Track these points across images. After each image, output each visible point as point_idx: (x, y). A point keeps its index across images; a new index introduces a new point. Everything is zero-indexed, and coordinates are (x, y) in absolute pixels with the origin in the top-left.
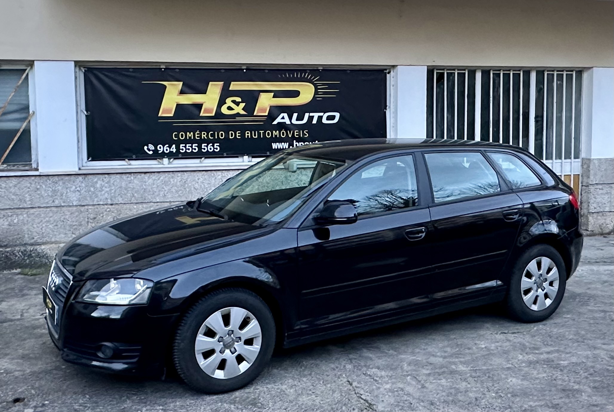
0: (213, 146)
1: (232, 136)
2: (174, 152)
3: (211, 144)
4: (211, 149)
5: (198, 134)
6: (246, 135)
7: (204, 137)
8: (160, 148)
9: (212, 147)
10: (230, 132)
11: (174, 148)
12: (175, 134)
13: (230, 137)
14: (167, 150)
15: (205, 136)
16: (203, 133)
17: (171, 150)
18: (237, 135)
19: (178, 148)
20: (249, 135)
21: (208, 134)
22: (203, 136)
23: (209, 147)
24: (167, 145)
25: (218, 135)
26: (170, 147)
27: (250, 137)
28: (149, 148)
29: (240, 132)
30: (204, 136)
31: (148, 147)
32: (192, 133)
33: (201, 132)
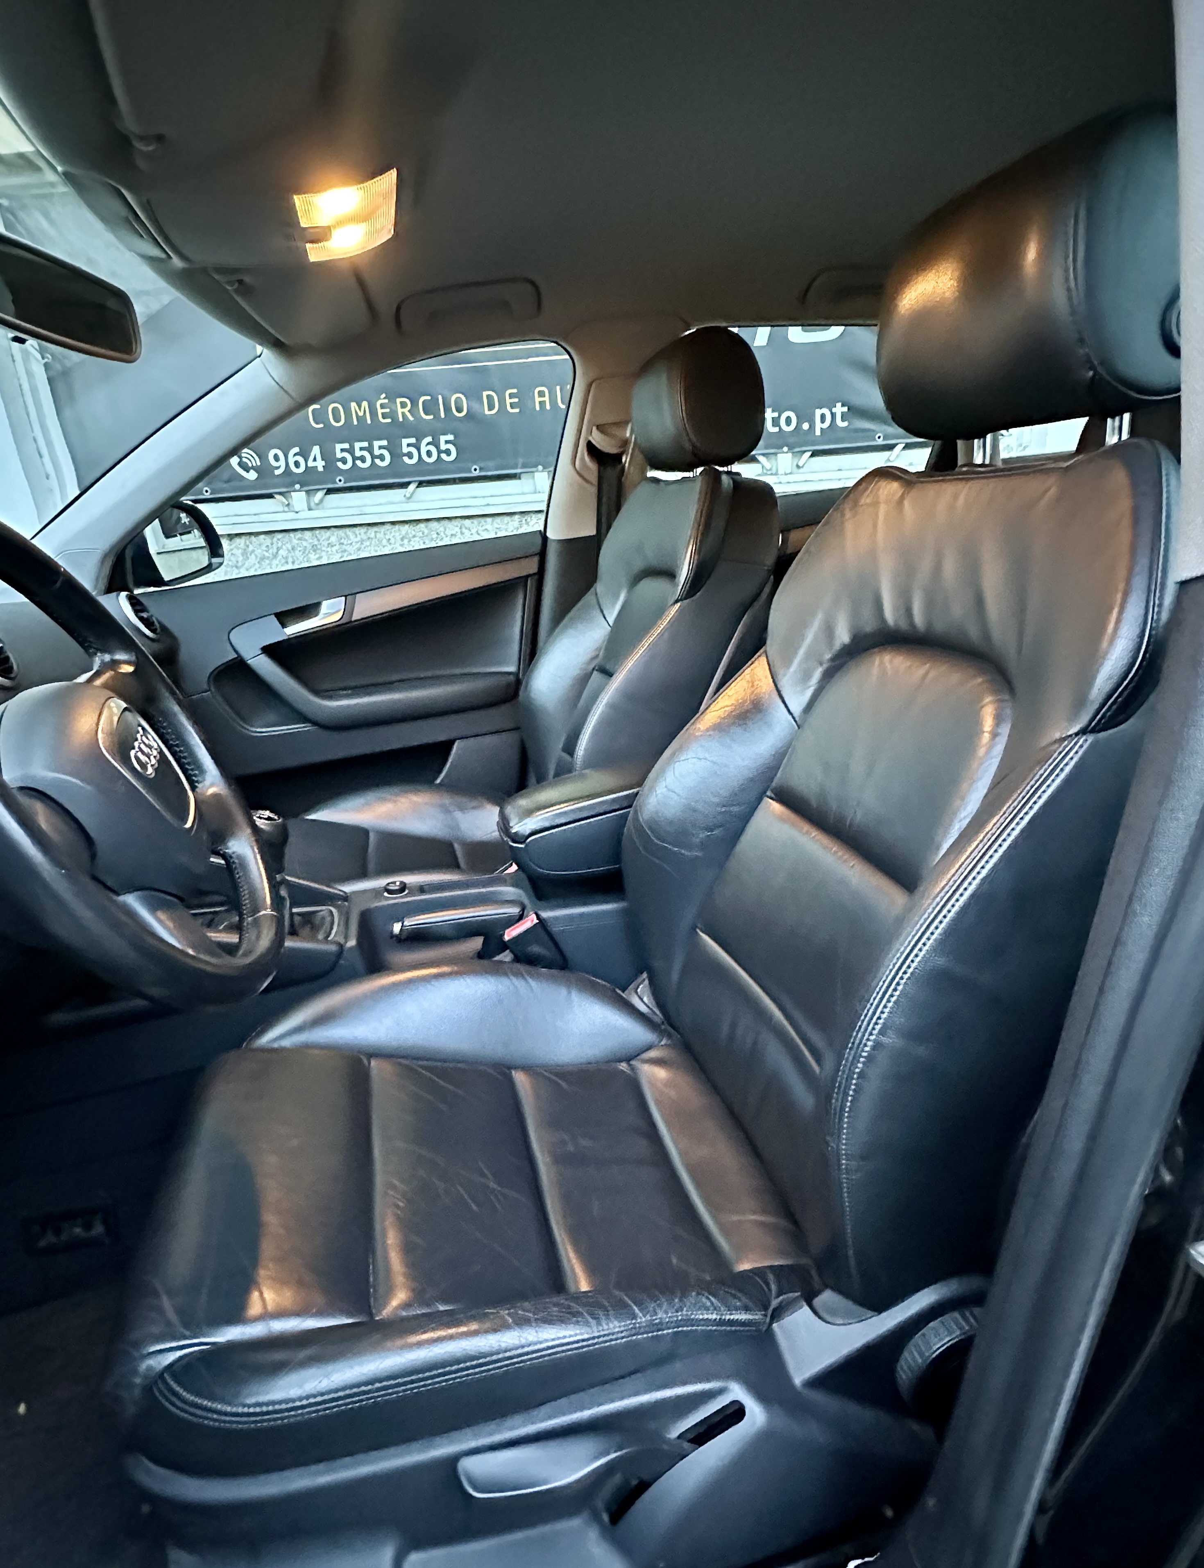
0: (435, 443)
1: (491, 408)
2: (321, 469)
3: (429, 439)
4: (429, 453)
5: (383, 406)
6: (538, 399)
7: (403, 414)
8: (276, 458)
9: (432, 448)
10: (485, 394)
11: (319, 457)
12: (314, 411)
13: (487, 412)
14: (297, 464)
15: (406, 410)
16: (399, 400)
17: (311, 464)
18: (508, 401)
19: (328, 457)
20: (546, 399)
21: (414, 403)
22: (400, 411)
23: (424, 449)
24: (296, 450)
25: (447, 409)
26: (304, 454)
27: (548, 407)
28: (244, 460)
29: (515, 391)
30: (403, 412)
31: (240, 457)
32: (365, 404)
33: (391, 397)
